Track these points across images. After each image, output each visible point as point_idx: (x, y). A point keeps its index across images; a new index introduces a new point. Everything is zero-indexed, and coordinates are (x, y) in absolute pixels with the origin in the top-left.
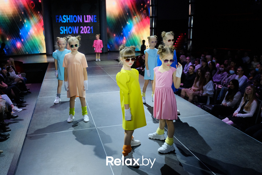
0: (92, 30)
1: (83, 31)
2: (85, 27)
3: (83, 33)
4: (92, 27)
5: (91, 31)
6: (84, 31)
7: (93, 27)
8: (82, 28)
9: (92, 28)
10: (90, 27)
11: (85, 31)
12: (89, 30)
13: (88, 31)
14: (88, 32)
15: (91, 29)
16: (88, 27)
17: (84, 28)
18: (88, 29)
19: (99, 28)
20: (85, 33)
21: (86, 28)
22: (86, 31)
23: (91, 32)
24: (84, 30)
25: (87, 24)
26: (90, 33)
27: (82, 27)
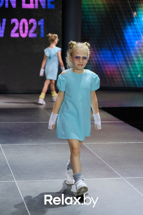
0: (42, 27)
1: (18, 31)
2: (24, 20)
3: (17, 35)
4: (42, 20)
5: (38, 30)
6: (21, 31)
7: (45, 21)
8: (14, 24)
9: (41, 22)
10: (37, 21)
11: (24, 32)
12: (34, 28)
13: (32, 31)
14: (31, 35)
15: (38, 27)
16: (32, 21)
17: (21, 24)
18: (30, 26)
19: (61, 24)
20: (24, 35)
21: (26, 24)
22: (26, 31)
23: (39, 35)
24: (21, 28)
25: (28, 14)
26: (35, 35)
27: (14, 20)
